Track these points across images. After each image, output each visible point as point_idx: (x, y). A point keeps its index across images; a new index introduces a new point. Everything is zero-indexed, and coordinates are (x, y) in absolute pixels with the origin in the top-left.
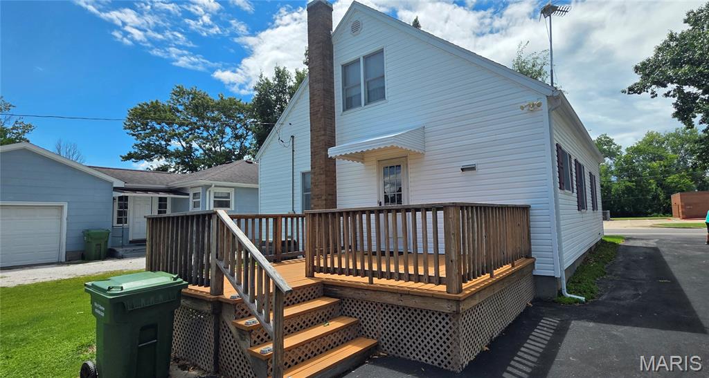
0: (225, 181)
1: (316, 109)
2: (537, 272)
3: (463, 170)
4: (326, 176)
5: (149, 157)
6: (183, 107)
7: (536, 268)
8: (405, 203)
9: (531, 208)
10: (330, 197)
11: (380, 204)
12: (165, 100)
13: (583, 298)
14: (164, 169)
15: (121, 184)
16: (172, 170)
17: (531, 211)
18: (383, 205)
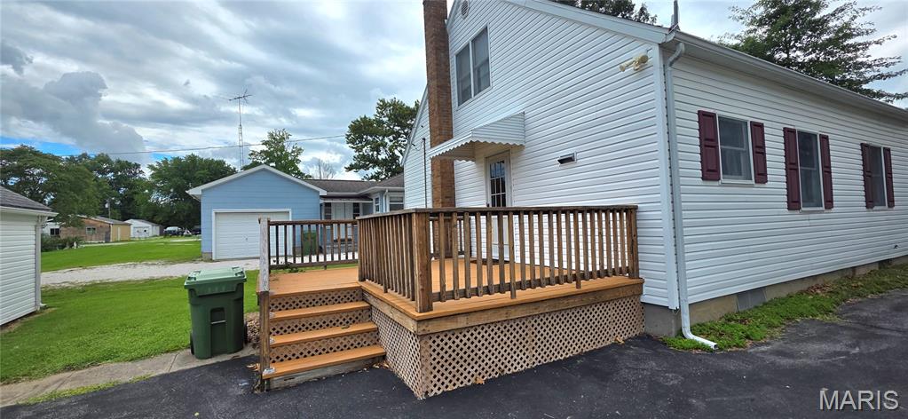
0: (397, 186)
1: (433, 107)
2: (645, 299)
3: (562, 161)
4: (442, 178)
5: (366, 167)
6: (387, 119)
7: (644, 293)
8: (508, 205)
9: (638, 210)
10: (448, 200)
11: (488, 205)
12: (372, 114)
13: (712, 344)
14: (376, 177)
15: (324, 193)
16: (383, 176)
17: (638, 214)
18: (491, 206)
